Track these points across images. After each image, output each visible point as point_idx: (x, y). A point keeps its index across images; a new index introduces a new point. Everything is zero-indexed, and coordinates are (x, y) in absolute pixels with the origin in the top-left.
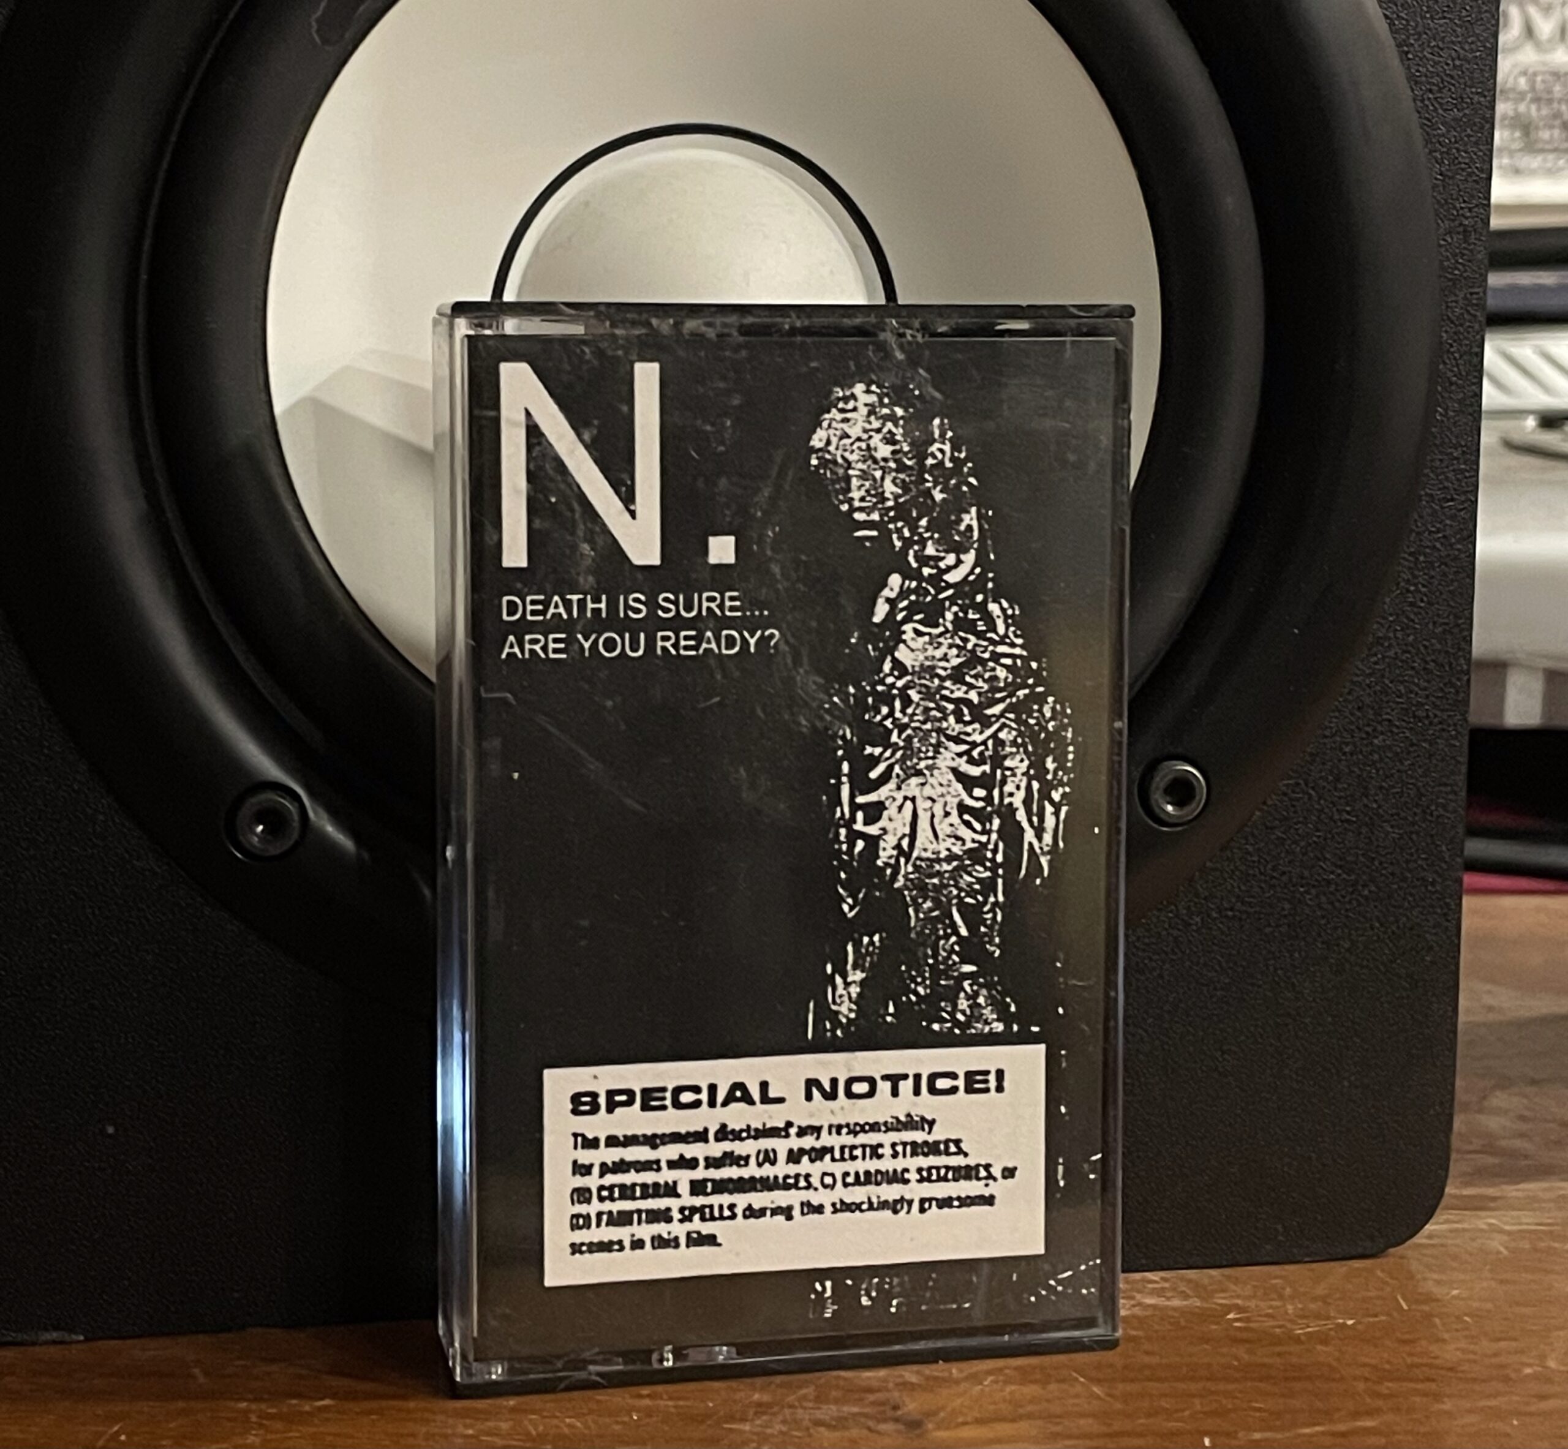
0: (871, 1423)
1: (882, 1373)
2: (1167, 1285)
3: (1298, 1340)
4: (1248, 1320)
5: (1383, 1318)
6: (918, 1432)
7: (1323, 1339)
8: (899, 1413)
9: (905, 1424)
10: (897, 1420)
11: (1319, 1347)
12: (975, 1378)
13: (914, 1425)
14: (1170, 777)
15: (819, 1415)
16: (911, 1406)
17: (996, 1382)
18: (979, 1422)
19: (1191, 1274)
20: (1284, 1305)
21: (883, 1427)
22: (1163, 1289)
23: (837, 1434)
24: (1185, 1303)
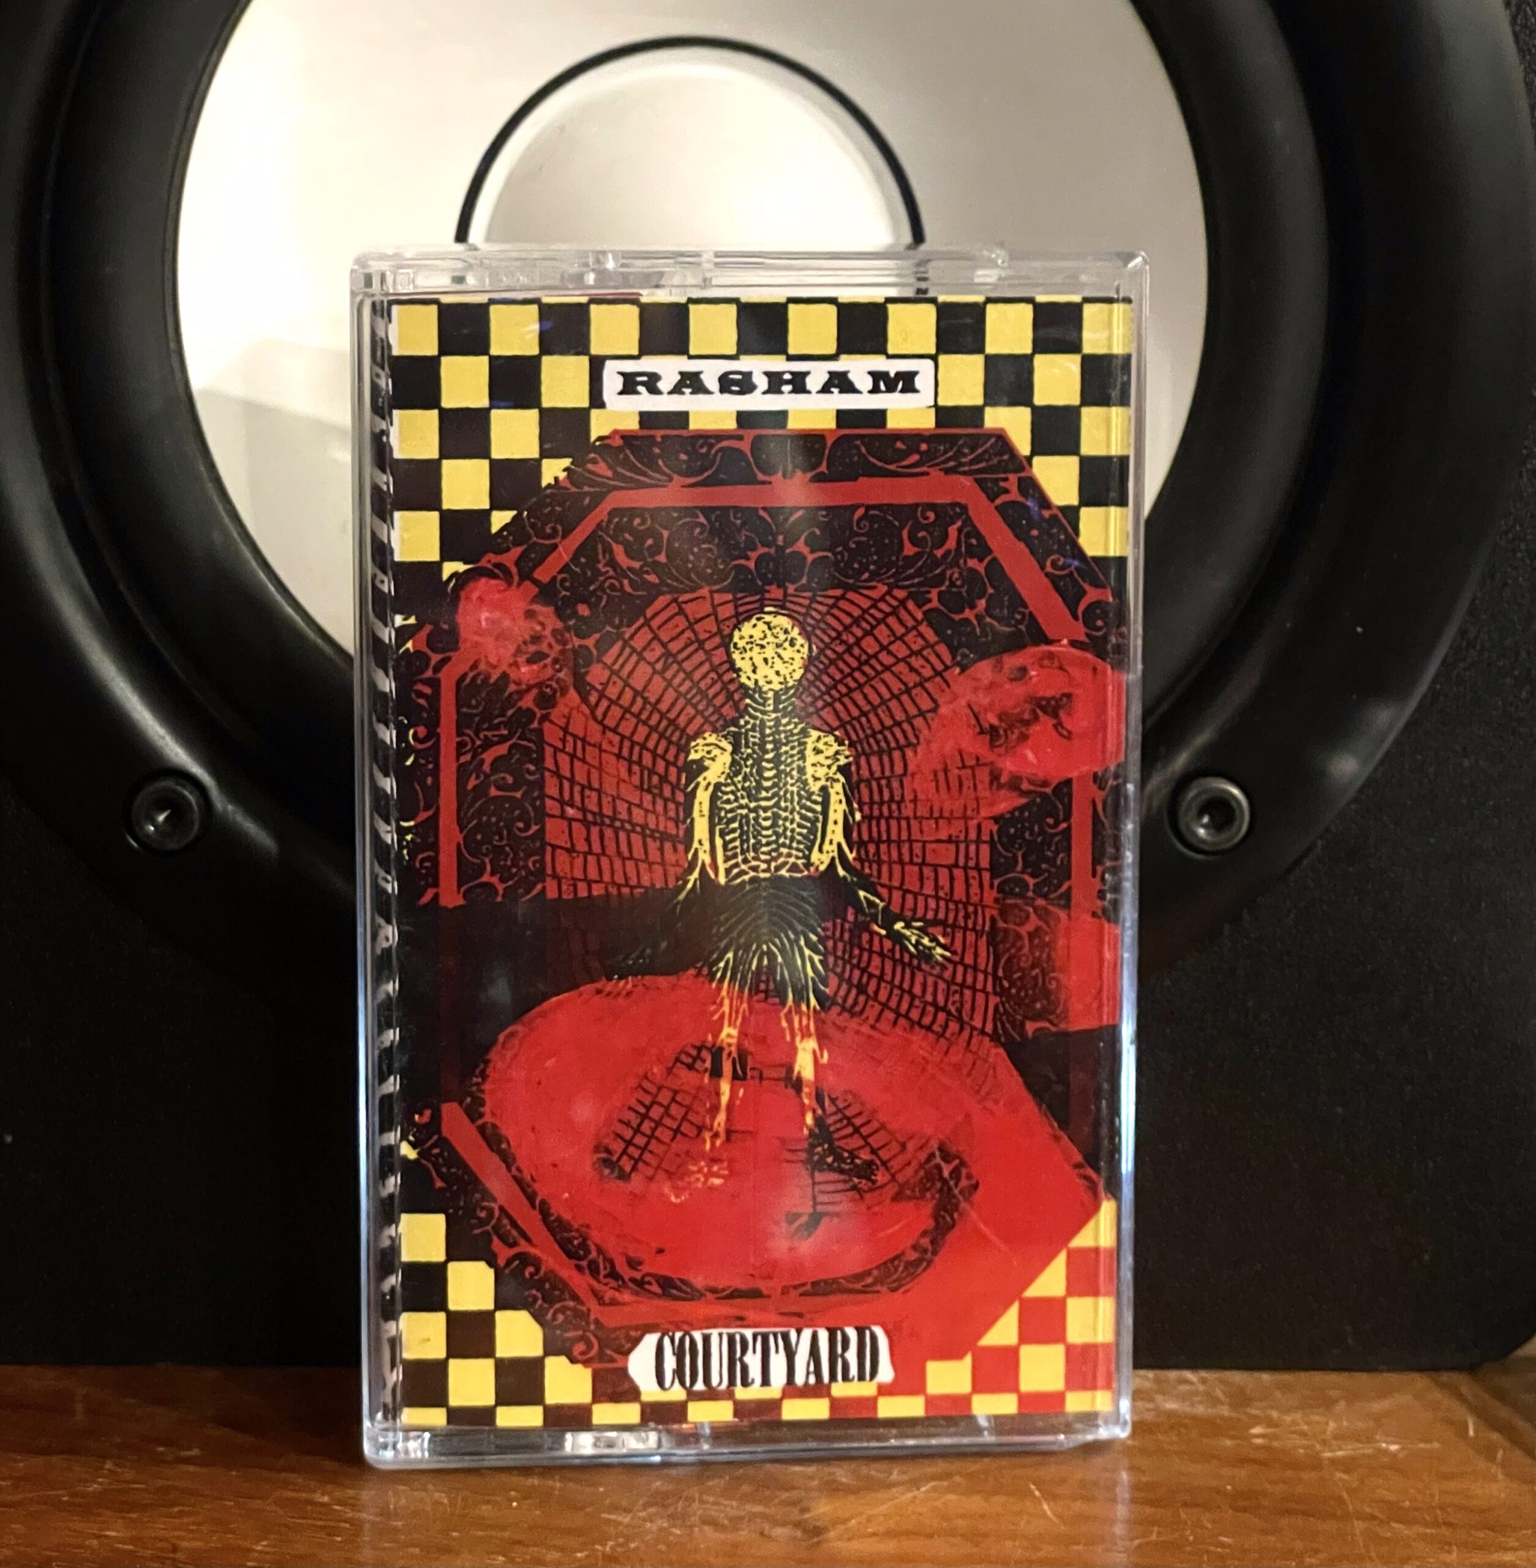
0: (767, 1527)
1: (811, 1469)
2: (1201, 1388)
3: (1316, 1464)
4: (1275, 1437)
5: (1436, 1445)
6: (816, 1540)
7: (1347, 1465)
8: (806, 1516)
9: (805, 1531)
10: (797, 1525)
11: (1339, 1475)
12: (915, 1483)
13: (815, 1532)
14: (1204, 797)
15: (713, 1511)
16: (822, 1508)
17: (934, 1489)
18: (890, 1534)
19: (1238, 1377)
20: (1327, 1424)
21: (778, 1531)
22: (1196, 1393)
23: (722, 1536)
24: (1209, 1410)
